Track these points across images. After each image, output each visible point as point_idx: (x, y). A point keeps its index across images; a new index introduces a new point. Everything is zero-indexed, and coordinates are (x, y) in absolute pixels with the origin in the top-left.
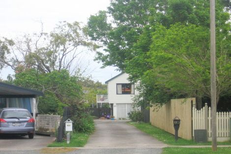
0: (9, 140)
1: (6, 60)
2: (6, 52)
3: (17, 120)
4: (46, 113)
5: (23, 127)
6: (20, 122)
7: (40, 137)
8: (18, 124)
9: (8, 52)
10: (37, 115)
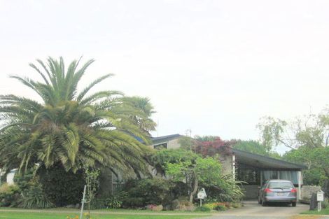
0: (274, 208)
1: (281, 139)
2: (280, 131)
3: (281, 190)
4: (310, 185)
5: (286, 196)
6: (284, 192)
7: (302, 205)
8: (282, 194)
9: (282, 131)
10: (302, 186)
